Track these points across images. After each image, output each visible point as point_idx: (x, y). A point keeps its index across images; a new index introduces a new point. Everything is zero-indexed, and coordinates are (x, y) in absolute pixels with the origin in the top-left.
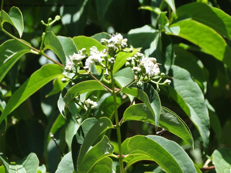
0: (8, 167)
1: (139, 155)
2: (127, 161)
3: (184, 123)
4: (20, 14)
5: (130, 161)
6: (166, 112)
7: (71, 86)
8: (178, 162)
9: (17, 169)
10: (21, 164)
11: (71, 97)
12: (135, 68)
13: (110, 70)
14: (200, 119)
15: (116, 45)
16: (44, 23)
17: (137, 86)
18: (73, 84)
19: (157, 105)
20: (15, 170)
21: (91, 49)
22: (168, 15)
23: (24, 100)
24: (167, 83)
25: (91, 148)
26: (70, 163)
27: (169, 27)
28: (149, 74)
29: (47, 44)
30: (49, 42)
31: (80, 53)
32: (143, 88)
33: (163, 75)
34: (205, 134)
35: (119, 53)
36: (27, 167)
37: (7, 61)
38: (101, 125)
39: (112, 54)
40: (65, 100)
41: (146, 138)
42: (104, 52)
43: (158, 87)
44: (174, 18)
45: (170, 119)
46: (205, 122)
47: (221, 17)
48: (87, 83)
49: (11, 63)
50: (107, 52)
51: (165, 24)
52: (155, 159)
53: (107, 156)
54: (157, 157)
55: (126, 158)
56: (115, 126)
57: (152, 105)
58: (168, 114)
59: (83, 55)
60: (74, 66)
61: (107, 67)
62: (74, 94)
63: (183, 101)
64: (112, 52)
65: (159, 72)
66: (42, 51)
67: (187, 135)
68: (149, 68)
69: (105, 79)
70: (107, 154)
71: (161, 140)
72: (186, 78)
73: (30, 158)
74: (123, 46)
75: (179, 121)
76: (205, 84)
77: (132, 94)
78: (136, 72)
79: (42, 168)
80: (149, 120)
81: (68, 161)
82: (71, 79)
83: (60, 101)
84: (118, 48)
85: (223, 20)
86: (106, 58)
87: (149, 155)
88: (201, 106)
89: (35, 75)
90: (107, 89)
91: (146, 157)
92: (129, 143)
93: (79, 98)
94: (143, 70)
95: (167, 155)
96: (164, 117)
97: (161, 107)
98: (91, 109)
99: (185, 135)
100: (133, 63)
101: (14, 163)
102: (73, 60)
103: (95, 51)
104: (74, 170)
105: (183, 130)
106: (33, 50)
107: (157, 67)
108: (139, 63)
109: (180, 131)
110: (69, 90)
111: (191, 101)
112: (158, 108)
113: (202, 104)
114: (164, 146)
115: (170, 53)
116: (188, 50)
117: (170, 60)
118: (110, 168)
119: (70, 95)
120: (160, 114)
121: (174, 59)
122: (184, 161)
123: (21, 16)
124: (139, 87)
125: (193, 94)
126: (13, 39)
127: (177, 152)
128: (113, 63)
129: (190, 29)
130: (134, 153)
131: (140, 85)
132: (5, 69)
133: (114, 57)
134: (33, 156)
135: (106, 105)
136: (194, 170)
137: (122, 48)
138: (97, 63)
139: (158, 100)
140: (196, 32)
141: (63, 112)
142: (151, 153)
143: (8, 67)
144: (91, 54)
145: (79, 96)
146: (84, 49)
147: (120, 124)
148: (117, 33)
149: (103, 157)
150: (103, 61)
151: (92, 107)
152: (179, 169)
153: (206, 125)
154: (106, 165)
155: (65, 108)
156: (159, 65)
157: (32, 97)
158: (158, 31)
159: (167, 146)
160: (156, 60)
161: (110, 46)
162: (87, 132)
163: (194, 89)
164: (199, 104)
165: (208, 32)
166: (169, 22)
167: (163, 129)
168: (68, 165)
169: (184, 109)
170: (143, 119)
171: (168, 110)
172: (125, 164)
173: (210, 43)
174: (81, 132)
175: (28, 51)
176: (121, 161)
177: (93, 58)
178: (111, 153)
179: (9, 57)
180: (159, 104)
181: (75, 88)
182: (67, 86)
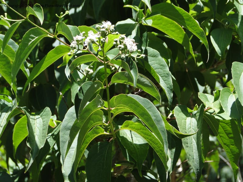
0: (30, 117)
1: (122, 108)
2: (113, 113)
3: (154, 85)
4: (41, 9)
5: (116, 113)
6: (142, 77)
7: (75, 58)
8: (150, 113)
9: (36, 119)
10: (39, 114)
11: (75, 66)
12: (119, 46)
13: (102, 47)
14: (166, 85)
15: (107, 29)
16: (57, 16)
17: (121, 58)
18: (76, 57)
19: (135, 72)
20: (34, 119)
21: (88, 32)
22: (144, 12)
23: (43, 70)
24: (142, 57)
25: (88, 103)
26: (73, 114)
27: (145, 20)
28: (130, 50)
29: (60, 31)
30: (61, 30)
31: (81, 35)
32: (125, 60)
33: (139, 51)
34: (169, 95)
35: (109, 35)
36: (42, 117)
37: (31, 43)
38: (96, 86)
39: (103, 36)
40: (70, 68)
41: (127, 96)
42: (98, 34)
43: (136, 59)
44: (148, 14)
45: (144, 82)
46: (170, 87)
47: (181, 14)
48: (86, 56)
49: (34, 44)
50: (100, 34)
51: (142, 18)
52: (133, 111)
53: (99, 109)
54: (135, 109)
55: (113, 110)
56: (106, 87)
57: (132, 72)
58: (143, 78)
59: (83, 36)
60: (77, 44)
61: (100, 45)
62: (76, 64)
63: (154, 72)
64: (104, 35)
65: (137, 49)
66: (56, 36)
67: (156, 94)
68: (130, 46)
69: (99, 56)
70: (99, 108)
71: (138, 98)
72: (157, 56)
73: (46, 111)
74: (112, 30)
75: (151, 84)
76: (169, 60)
77: (117, 64)
78: (121, 49)
79: (54, 117)
80: (130, 83)
81: (72, 113)
82: (75, 54)
83: (66, 69)
84: (108, 32)
85: (183, 15)
86: (99, 38)
87: (129, 108)
88: (167, 75)
89: (51, 53)
90: (100, 61)
91: (127, 109)
92: (115, 99)
93: (80, 67)
94: (126, 47)
95: (142, 108)
96: (140, 81)
97: (138, 74)
98: (88, 74)
99: (155, 94)
100: (118, 43)
101: (34, 113)
102: (76, 40)
103: (91, 34)
104: (76, 119)
105: (154, 90)
106: (50, 35)
107: (136, 46)
108: (122, 42)
109: (151, 90)
110: (73, 61)
111: (160, 72)
112: (136, 74)
113: (167, 74)
114: (140, 102)
115: (145, 38)
116: (157, 36)
117: (145, 44)
118: (101, 117)
119: (73, 65)
120: (137, 79)
121: (148, 43)
122: (154, 112)
123: (42, 10)
124: (122, 59)
125: (162, 67)
126: (36, 27)
127: (149, 106)
128: (105, 42)
129: (159, 22)
130: (118, 107)
131: (123, 57)
132: (30, 49)
133: (105, 38)
134: (48, 109)
135: (100, 74)
136: (161, 119)
137: (111, 31)
138: (93, 42)
139: (136, 68)
140: (163, 23)
141: (69, 76)
142: (131, 107)
143: (32, 47)
144: (89, 35)
145: (80, 66)
146: (84, 32)
147: (109, 86)
148: (107, 21)
149: (96, 109)
150: (97, 41)
151: (89, 73)
152: (151, 118)
153: (170, 89)
154: (99, 115)
155: (70, 74)
156: (136, 44)
157: (48, 68)
158: (137, 22)
159: (142, 102)
160: (135, 41)
161: (102, 30)
162: (86, 91)
163: (162, 63)
164: (166, 74)
165: (172, 23)
166: (145, 17)
167: (140, 90)
168: (72, 115)
169: (155, 78)
170: (125, 82)
171: (143, 76)
172: (112, 114)
173: (173, 31)
174: (81, 91)
175: (46, 36)
176: (109, 112)
177: (90, 39)
178: (102, 106)
179: (33, 40)
180: (137, 71)
181: (77, 60)
182: (71, 58)
